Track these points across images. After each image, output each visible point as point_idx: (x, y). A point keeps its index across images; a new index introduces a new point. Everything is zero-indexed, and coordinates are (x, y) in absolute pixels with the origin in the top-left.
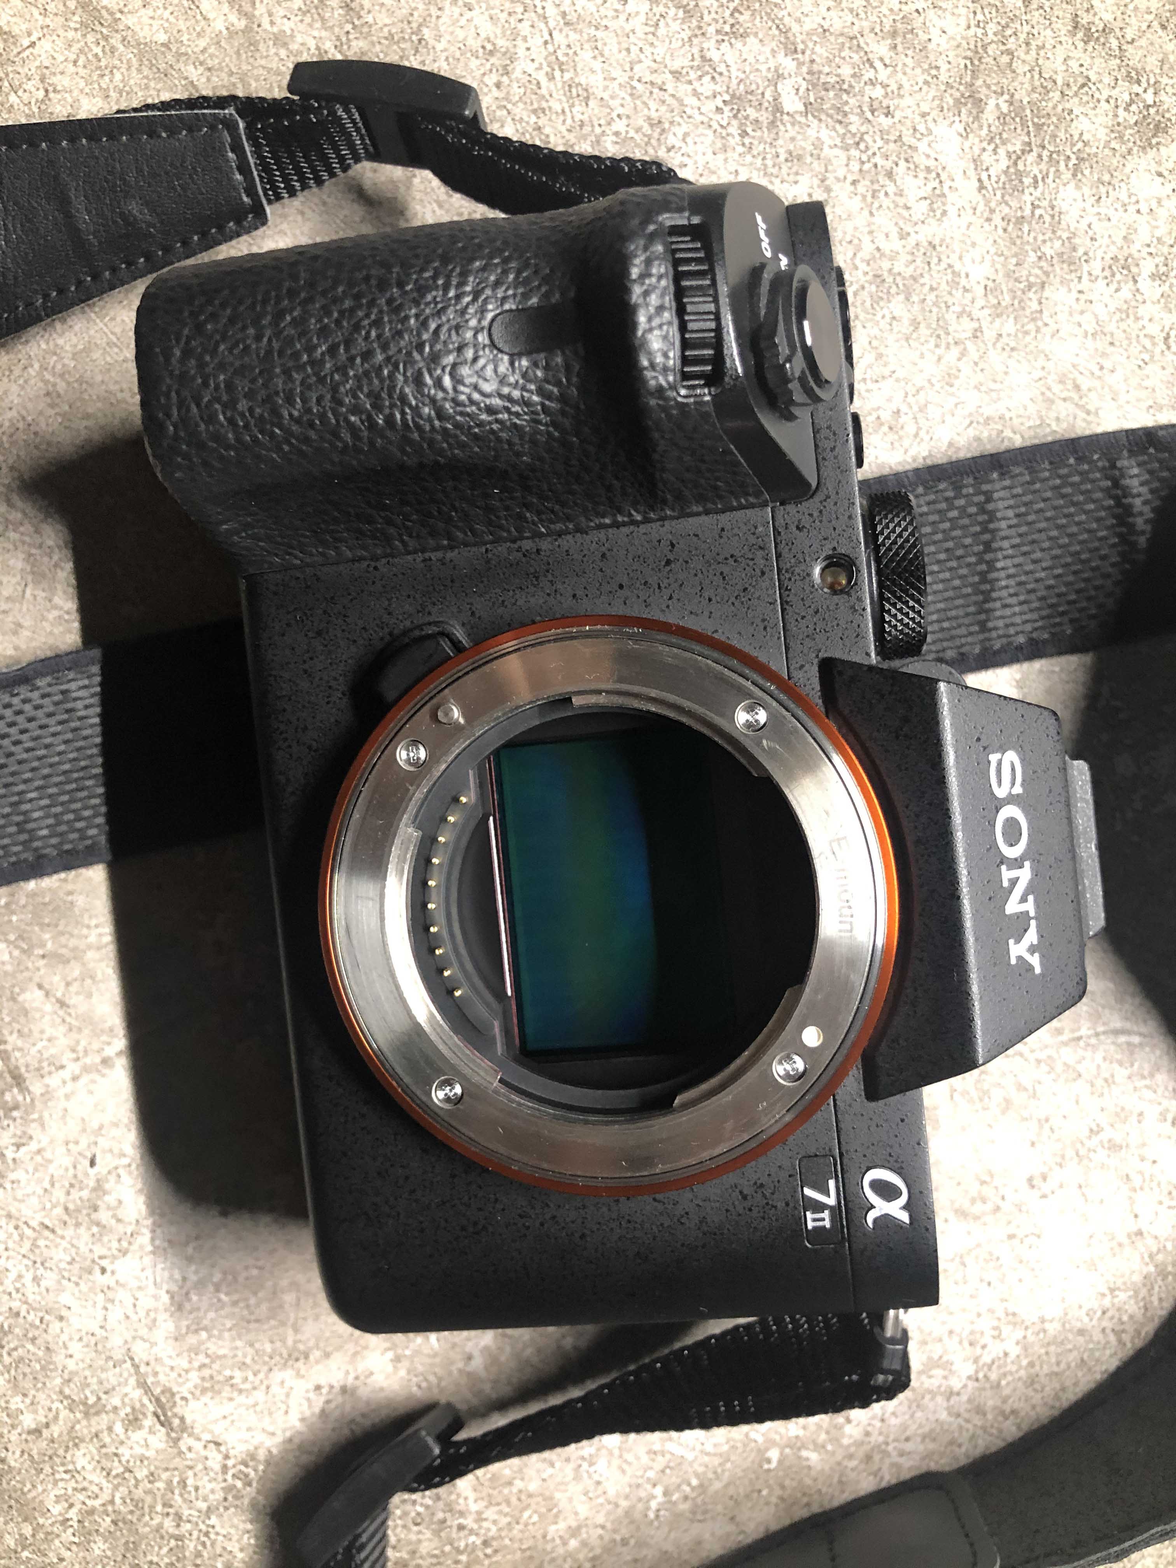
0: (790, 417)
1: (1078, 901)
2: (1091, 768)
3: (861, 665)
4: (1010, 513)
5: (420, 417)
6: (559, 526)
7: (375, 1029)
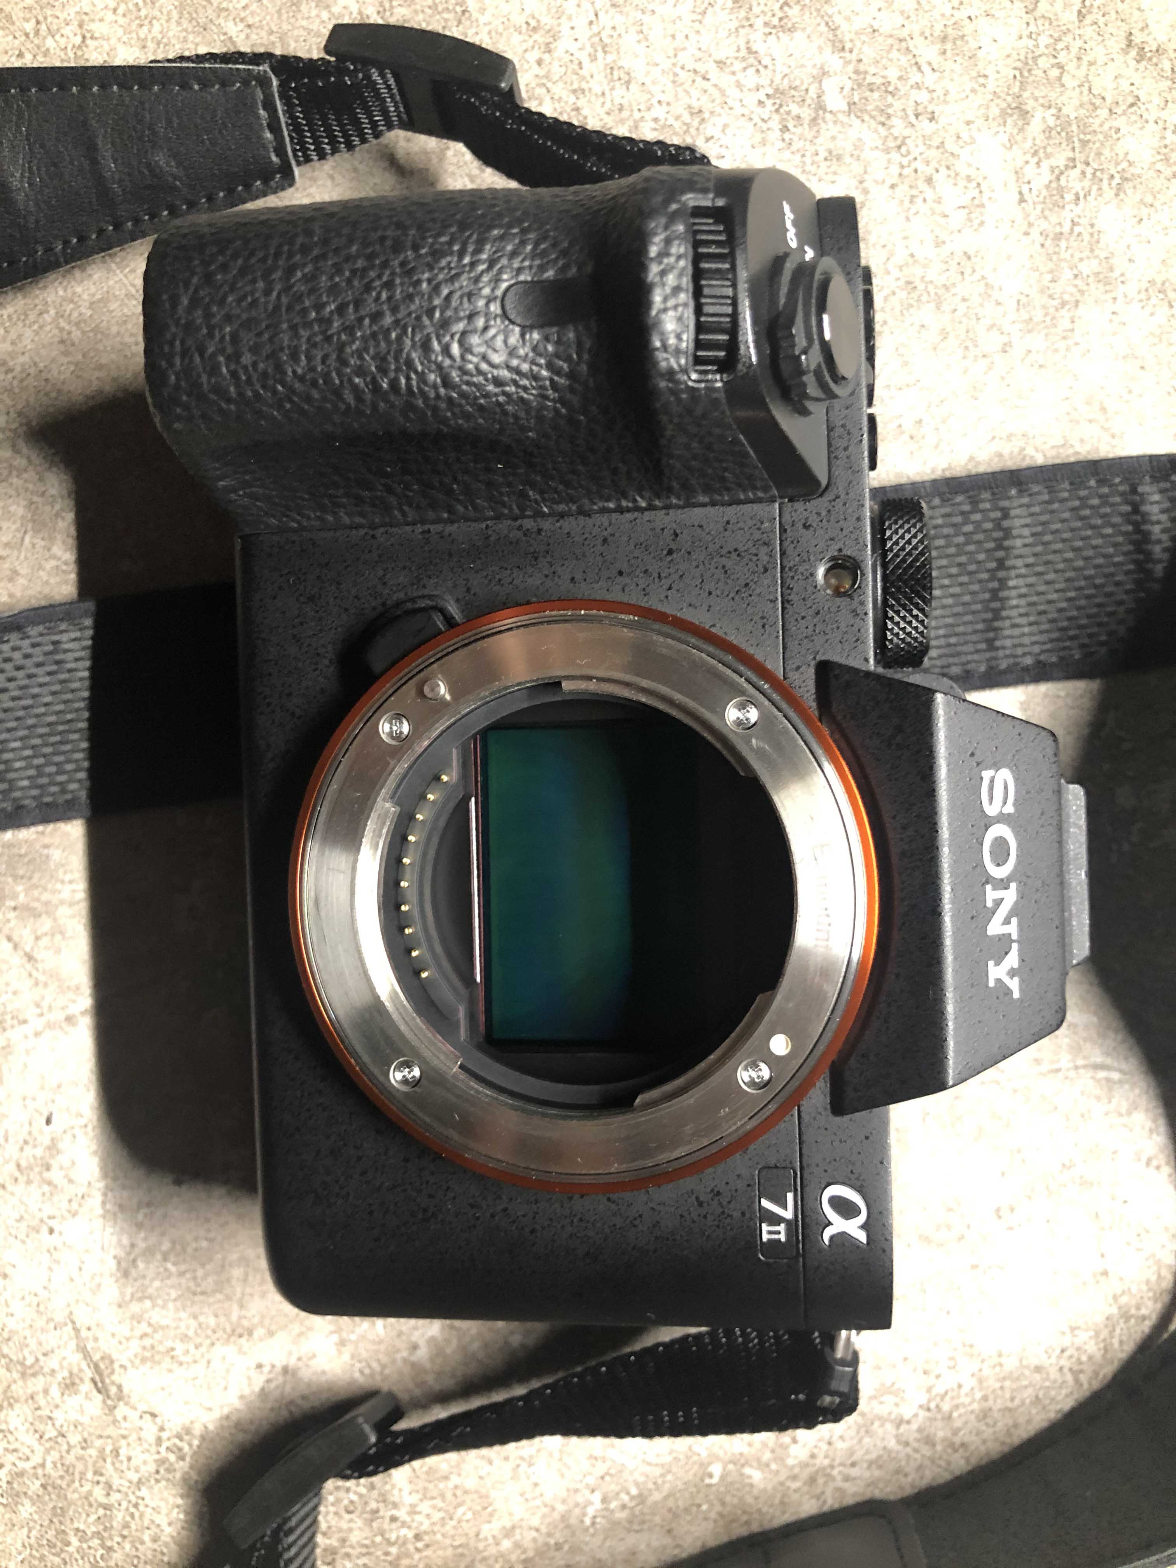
0: (804, 412)
1: (1063, 927)
2: (1088, 794)
3: (857, 671)
4: (1026, 532)
5: (425, 383)
6: (562, 507)
7: (337, 1003)
